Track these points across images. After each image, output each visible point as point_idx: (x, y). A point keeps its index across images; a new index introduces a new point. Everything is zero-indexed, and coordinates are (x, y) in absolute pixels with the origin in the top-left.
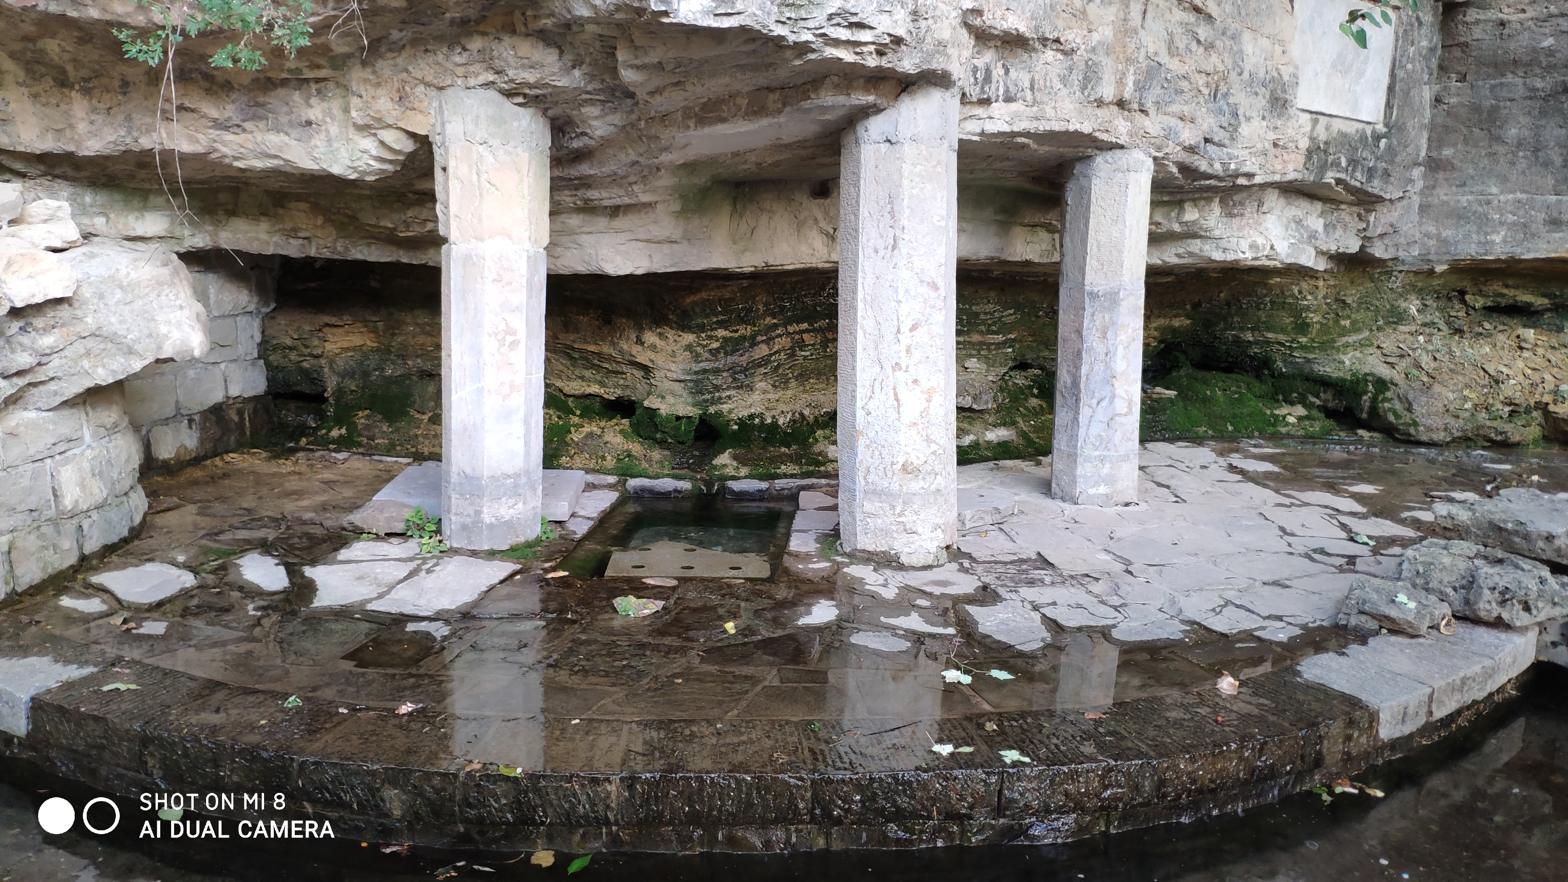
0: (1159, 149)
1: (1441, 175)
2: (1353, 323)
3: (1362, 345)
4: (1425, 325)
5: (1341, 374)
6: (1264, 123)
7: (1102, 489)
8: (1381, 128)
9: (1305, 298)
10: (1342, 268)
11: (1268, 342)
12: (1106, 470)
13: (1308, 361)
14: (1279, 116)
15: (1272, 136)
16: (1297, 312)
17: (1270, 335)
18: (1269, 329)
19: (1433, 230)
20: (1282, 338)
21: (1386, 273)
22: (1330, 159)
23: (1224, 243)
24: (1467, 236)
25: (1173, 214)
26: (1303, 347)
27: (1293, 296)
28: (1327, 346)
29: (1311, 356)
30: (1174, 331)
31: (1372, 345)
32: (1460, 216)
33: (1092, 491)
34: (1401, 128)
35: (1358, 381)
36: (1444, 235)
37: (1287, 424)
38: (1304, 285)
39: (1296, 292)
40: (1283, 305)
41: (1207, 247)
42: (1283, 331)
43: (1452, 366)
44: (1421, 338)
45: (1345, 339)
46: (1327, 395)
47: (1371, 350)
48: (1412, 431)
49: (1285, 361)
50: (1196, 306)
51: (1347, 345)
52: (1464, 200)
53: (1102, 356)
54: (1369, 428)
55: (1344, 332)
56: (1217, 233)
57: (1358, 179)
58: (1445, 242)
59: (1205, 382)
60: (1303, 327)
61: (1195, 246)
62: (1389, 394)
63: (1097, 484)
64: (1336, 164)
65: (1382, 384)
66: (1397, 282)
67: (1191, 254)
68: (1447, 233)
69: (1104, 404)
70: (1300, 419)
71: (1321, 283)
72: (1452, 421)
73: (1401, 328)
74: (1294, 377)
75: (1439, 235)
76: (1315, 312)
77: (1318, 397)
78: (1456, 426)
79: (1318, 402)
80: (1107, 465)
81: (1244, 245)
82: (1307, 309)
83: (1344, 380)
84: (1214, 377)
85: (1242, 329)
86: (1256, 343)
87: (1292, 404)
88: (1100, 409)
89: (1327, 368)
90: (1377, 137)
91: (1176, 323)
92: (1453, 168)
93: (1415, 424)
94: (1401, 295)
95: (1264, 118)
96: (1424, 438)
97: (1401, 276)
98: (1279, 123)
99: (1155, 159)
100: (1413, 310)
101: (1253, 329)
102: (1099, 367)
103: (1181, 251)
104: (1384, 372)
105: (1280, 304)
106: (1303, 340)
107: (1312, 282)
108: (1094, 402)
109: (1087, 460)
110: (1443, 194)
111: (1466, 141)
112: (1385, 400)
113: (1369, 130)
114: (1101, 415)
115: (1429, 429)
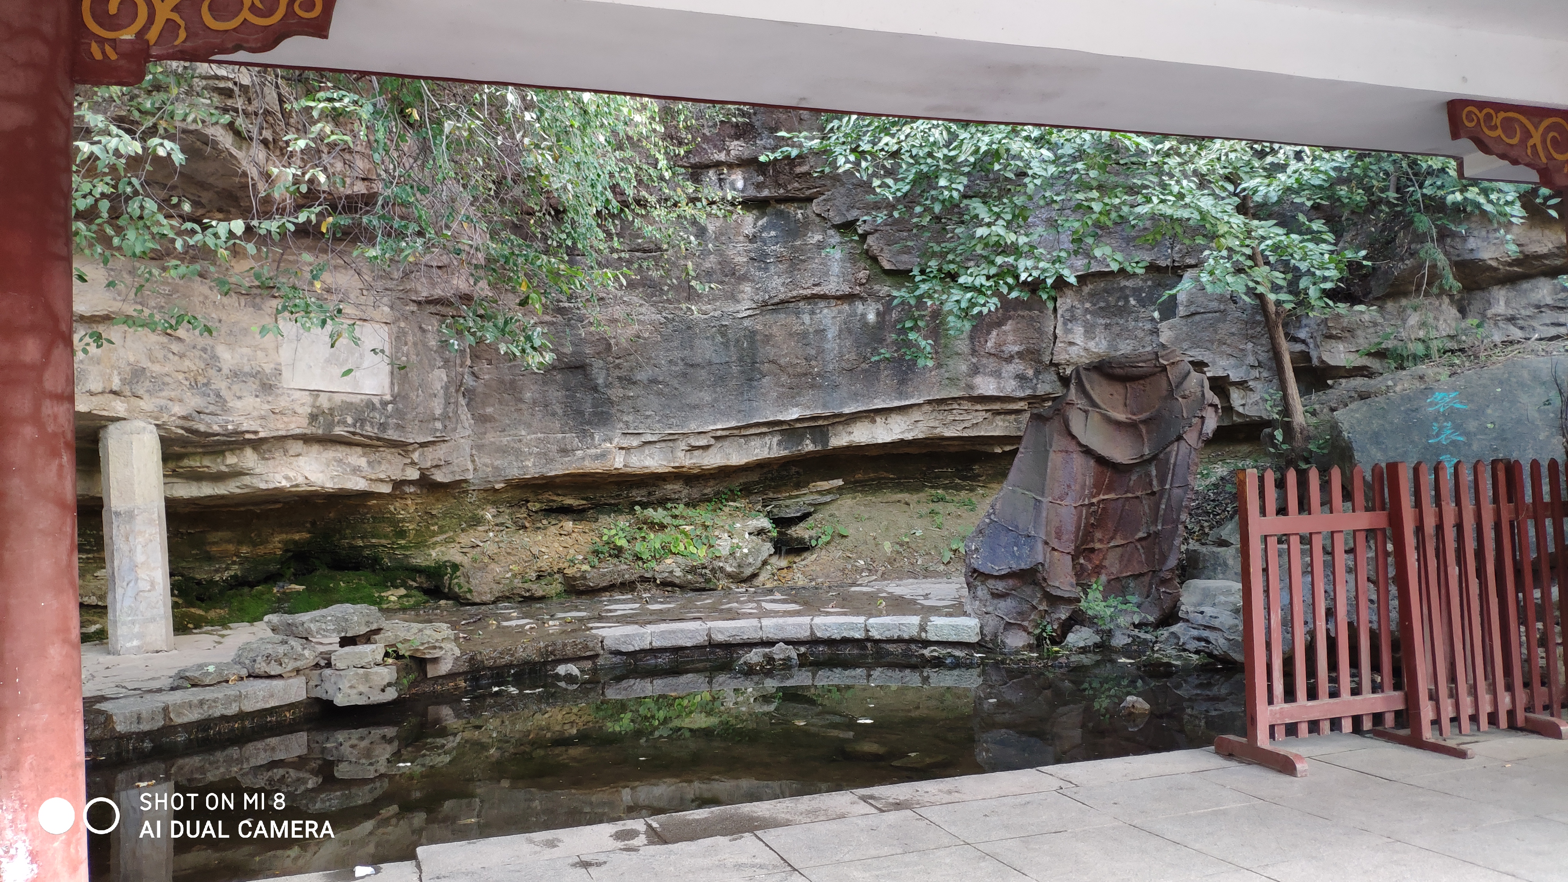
0: (157, 419)
1: (488, 425)
2: (440, 527)
3: (447, 541)
4: (497, 525)
5: (428, 563)
6: (258, 400)
7: (135, 643)
8: (388, 398)
9: (399, 513)
10: (425, 491)
11: (374, 546)
12: (136, 629)
13: (406, 556)
14: (270, 395)
15: (267, 407)
16: (394, 522)
17: (373, 541)
18: (373, 537)
19: (488, 461)
20: (384, 541)
21: (464, 492)
22: (336, 419)
23: (264, 477)
24: (510, 463)
25: (219, 460)
26: (402, 547)
27: (391, 512)
28: (421, 544)
29: (408, 553)
30: (295, 542)
31: (454, 541)
32: (503, 451)
33: (128, 645)
34: (406, 397)
35: (440, 567)
36: (496, 464)
37: (390, 602)
38: (397, 504)
39: (392, 509)
40: (383, 520)
41: (254, 481)
42: (386, 537)
43: (509, 550)
44: (491, 534)
45: (435, 539)
46: (421, 579)
47: (453, 545)
48: (469, 596)
49: (390, 558)
50: (313, 524)
51: (435, 544)
52: (505, 440)
53: (127, 553)
54: (448, 599)
55: (434, 534)
56: (257, 471)
57: (369, 430)
58: (496, 468)
59: (332, 578)
60: (402, 534)
61: (247, 480)
62: (458, 573)
63: (131, 640)
64: (344, 423)
65: (455, 567)
66: (473, 498)
67: (247, 486)
68: (497, 463)
69: (131, 585)
70: (400, 597)
71: (409, 502)
72: (495, 586)
73: (480, 528)
74: (396, 569)
75: (492, 464)
76: (410, 522)
77: (415, 581)
78: (497, 590)
79: (415, 584)
80: (137, 626)
81: (278, 477)
82: (403, 520)
83: (429, 567)
84: (338, 574)
85: (353, 538)
86: (366, 547)
87: (397, 587)
88: (129, 589)
89: (419, 560)
90: (385, 404)
91: (297, 537)
92: (495, 420)
93: (470, 591)
94: (479, 506)
95: (257, 396)
96: (478, 600)
97: (475, 493)
98: (270, 399)
99: (156, 425)
100: (489, 516)
101: (362, 538)
102: (126, 561)
103: (238, 484)
104: (458, 558)
105: (381, 517)
106: (403, 542)
107: (403, 502)
108: (125, 584)
109: (124, 624)
110: (491, 437)
111: (500, 403)
112: (457, 577)
113: (376, 400)
114: (130, 592)
115: (480, 594)
